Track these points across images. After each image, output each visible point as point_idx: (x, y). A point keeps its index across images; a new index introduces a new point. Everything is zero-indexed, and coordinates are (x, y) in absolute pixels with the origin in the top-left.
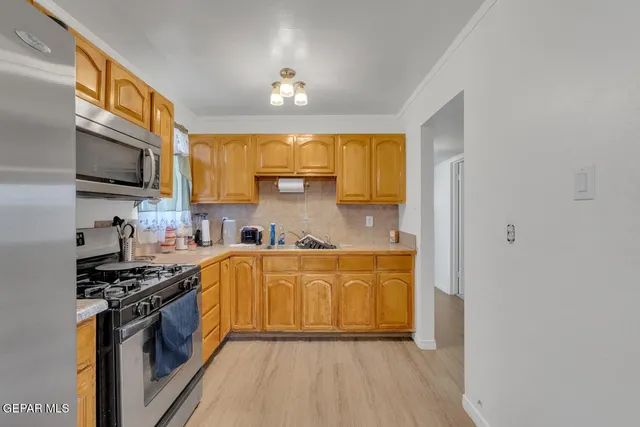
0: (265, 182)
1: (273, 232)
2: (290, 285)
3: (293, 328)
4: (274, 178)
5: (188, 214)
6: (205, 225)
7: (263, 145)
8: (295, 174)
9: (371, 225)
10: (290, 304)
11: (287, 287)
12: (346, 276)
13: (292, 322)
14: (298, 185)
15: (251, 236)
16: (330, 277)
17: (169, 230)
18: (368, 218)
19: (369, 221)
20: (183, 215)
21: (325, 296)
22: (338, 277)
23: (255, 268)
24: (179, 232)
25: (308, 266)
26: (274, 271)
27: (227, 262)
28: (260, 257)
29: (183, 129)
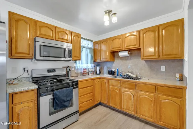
0: (114, 54)
1: (118, 71)
2: (118, 92)
3: (118, 108)
5: (93, 65)
6: (98, 68)
7: (112, 41)
8: (123, 50)
9: (164, 70)
10: (117, 98)
11: (117, 92)
12: (140, 93)
13: (118, 106)
14: (126, 54)
15: (111, 73)
16: (133, 92)
17: (84, 69)
18: (162, 66)
19: (163, 68)
20: (91, 65)
21: (131, 99)
22: (136, 92)
23: (107, 83)
24: (89, 70)
25: (124, 85)
26: (112, 85)
27: (98, 80)
28: (108, 80)
29: (91, 41)
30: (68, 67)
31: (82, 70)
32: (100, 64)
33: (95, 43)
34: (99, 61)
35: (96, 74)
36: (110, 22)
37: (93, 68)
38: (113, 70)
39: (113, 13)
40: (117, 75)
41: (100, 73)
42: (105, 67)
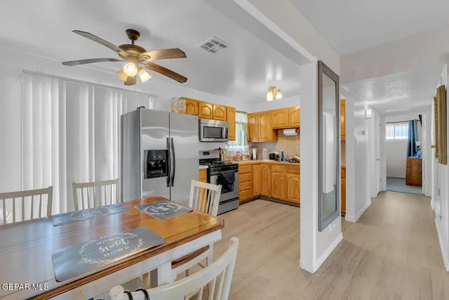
0: (277, 132)
1: (282, 154)
4: (282, 129)
5: (247, 147)
6: (254, 151)
7: (276, 114)
8: (290, 127)
10: (282, 187)
11: (281, 179)
13: (283, 195)
15: (273, 157)
17: (238, 152)
20: (245, 147)
23: (268, 170)
24: (243, 153)
25: (290, 171)
26: (276, 172)
27: (257, 166)
28: (270, 165)
29: (244, 113)
30: (220, 149)
31: (235, 154)
32: (256, 145)
33: (250, 116)
34: (255, 140)
35: (252, 158)
36: (274, 98)
37: (248, 150)
38: (276, 153)
39: (277, 88)
40: (282, 160)
41: (257, 158)
42: (265, 149)
